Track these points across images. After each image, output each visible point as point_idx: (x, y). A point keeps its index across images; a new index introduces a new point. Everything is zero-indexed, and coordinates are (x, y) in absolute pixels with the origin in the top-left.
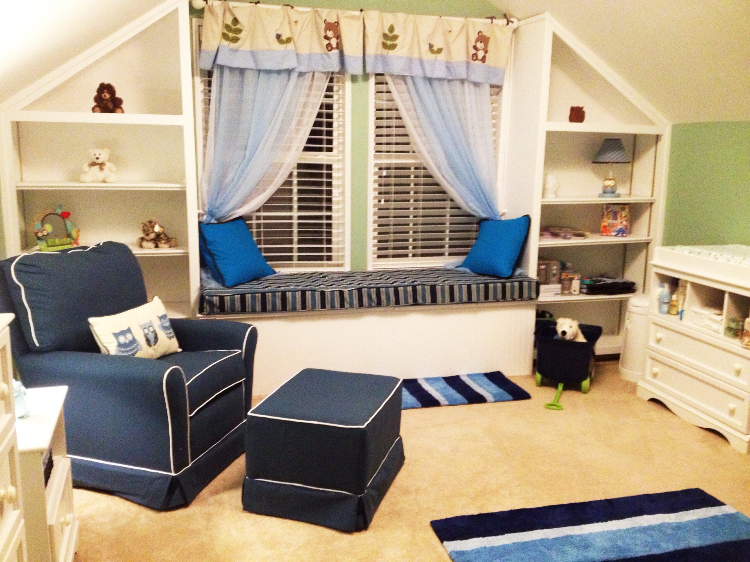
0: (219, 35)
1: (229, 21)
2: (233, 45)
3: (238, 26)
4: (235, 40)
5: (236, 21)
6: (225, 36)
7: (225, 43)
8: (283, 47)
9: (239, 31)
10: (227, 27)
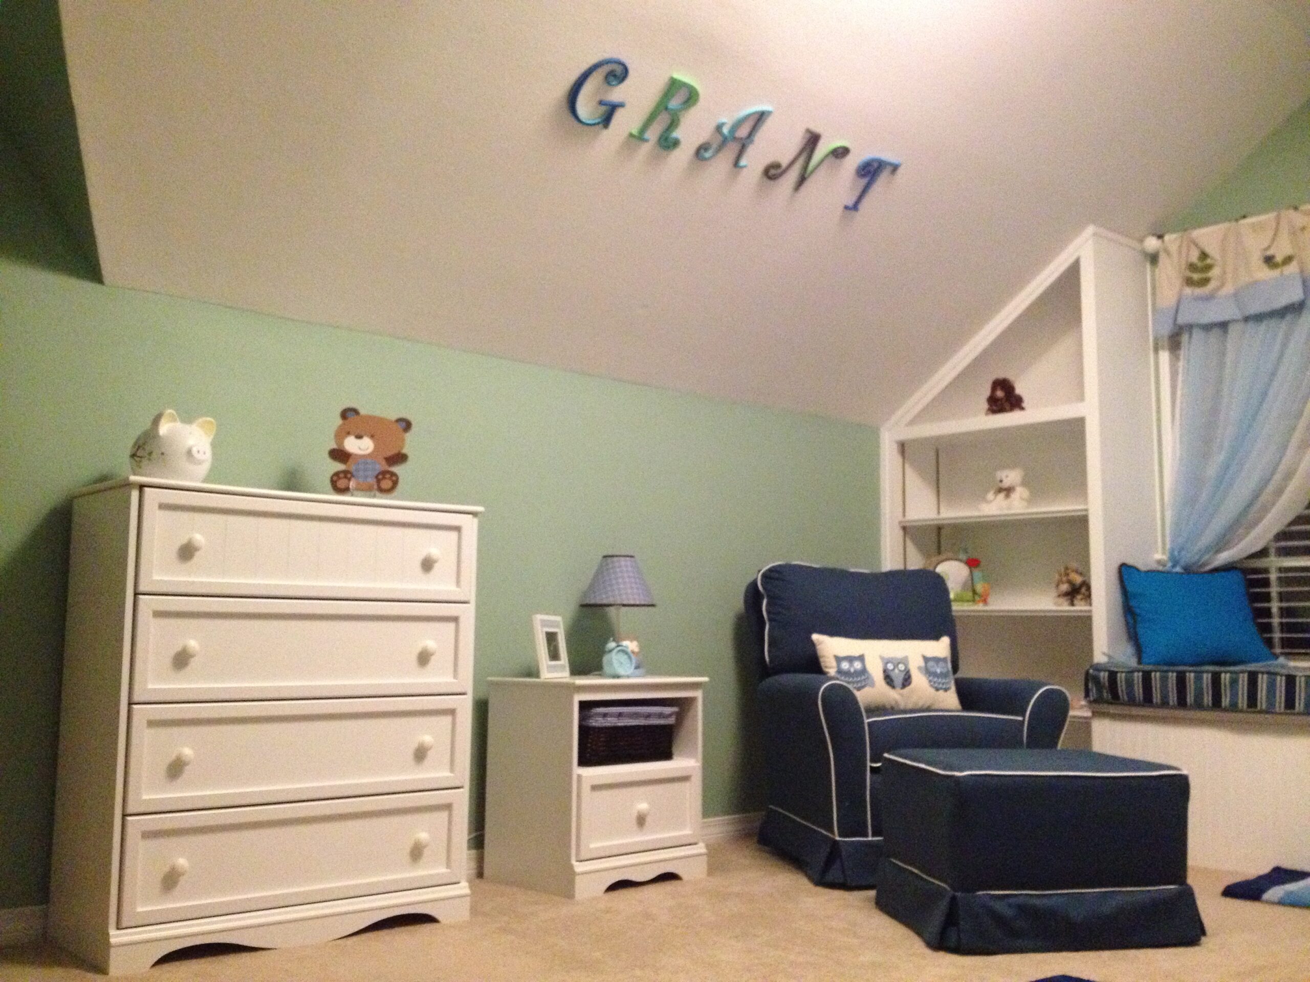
0: (1177, 283)
1: (1194, 257)
2: (1198, 291)
3: (1209, 261)
4: (1205, 282)
5: (1204, 255)
6: (1189, 282)
7: (1188, 291)
8: (1276, 273)
9: (1209, 267)
10: (1192, 267)
